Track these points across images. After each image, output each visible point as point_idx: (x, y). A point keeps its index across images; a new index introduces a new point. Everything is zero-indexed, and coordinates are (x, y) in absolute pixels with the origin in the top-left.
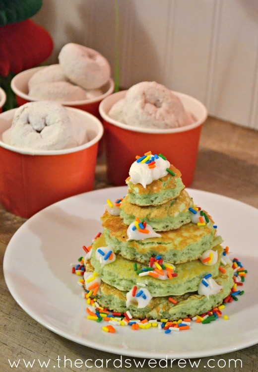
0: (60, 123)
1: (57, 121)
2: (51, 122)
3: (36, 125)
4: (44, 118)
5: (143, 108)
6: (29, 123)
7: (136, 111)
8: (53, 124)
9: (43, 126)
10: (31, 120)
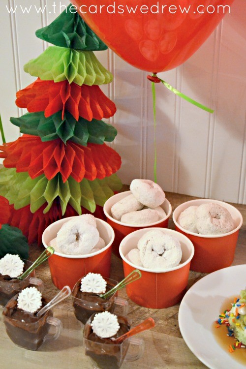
0: (176, 248)
1: (173, 246)
2: (169, 248)
3: (159, 251)
4: (164, 246)
5: (212, 222)
6: (153, 250)
7: (208, 225)
8: (171, 249)
9: (164, 251)
10: (154, 249)
